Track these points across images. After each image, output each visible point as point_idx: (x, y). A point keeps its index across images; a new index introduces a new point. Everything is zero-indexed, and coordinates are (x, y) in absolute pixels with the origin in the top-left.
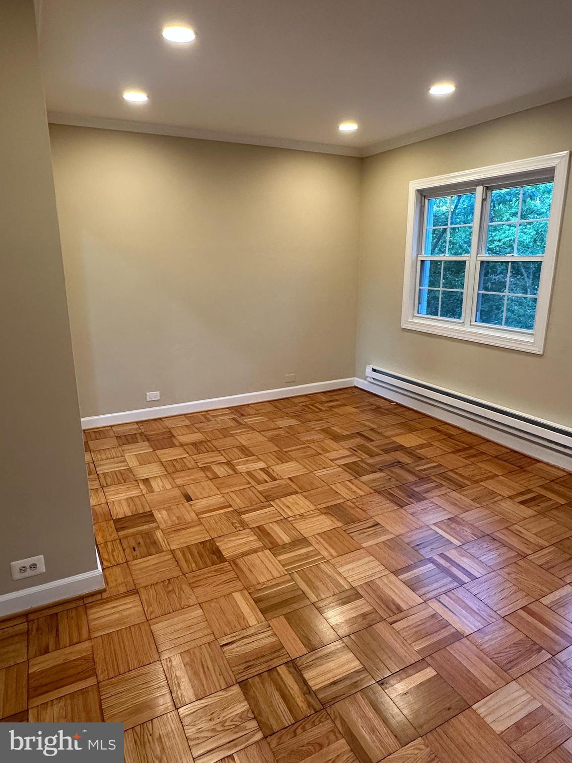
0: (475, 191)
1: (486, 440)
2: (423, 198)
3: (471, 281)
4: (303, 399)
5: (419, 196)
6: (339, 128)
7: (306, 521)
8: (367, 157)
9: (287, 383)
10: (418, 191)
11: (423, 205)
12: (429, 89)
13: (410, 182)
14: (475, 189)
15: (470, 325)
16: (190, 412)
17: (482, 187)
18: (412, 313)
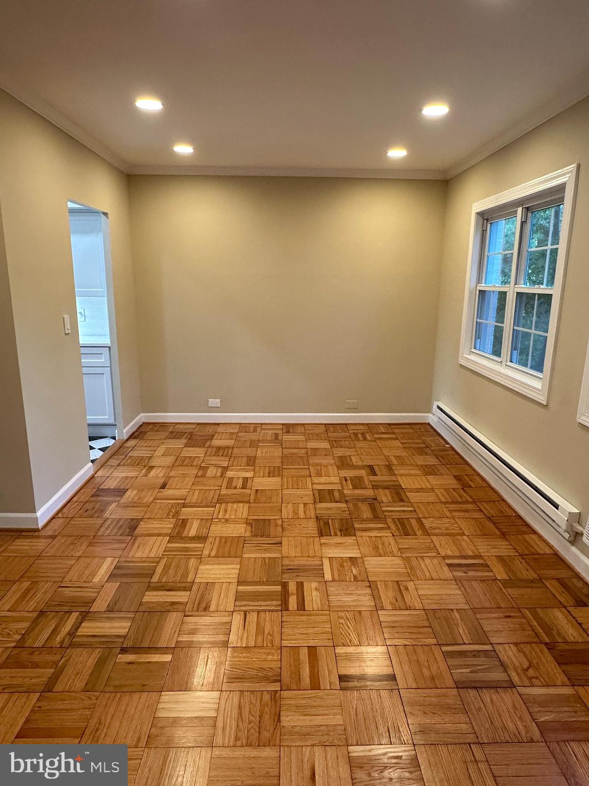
0: (516, 214)
1: (502, 498)
2: (485, 221)
3: (509, 315)
4: (361, 427)
5: (481, 220)
6: (388, 154)
7: (226, 525)
8: (450, 179)
9: (347, 408)
10: (478, 214)
11: (485, 229)
12: (421, 110)
13: (474, 204)
14: (517, 210)
15: (506, 365)
16: (247, 422)
17: (521, 208)
18: (469, 348)
